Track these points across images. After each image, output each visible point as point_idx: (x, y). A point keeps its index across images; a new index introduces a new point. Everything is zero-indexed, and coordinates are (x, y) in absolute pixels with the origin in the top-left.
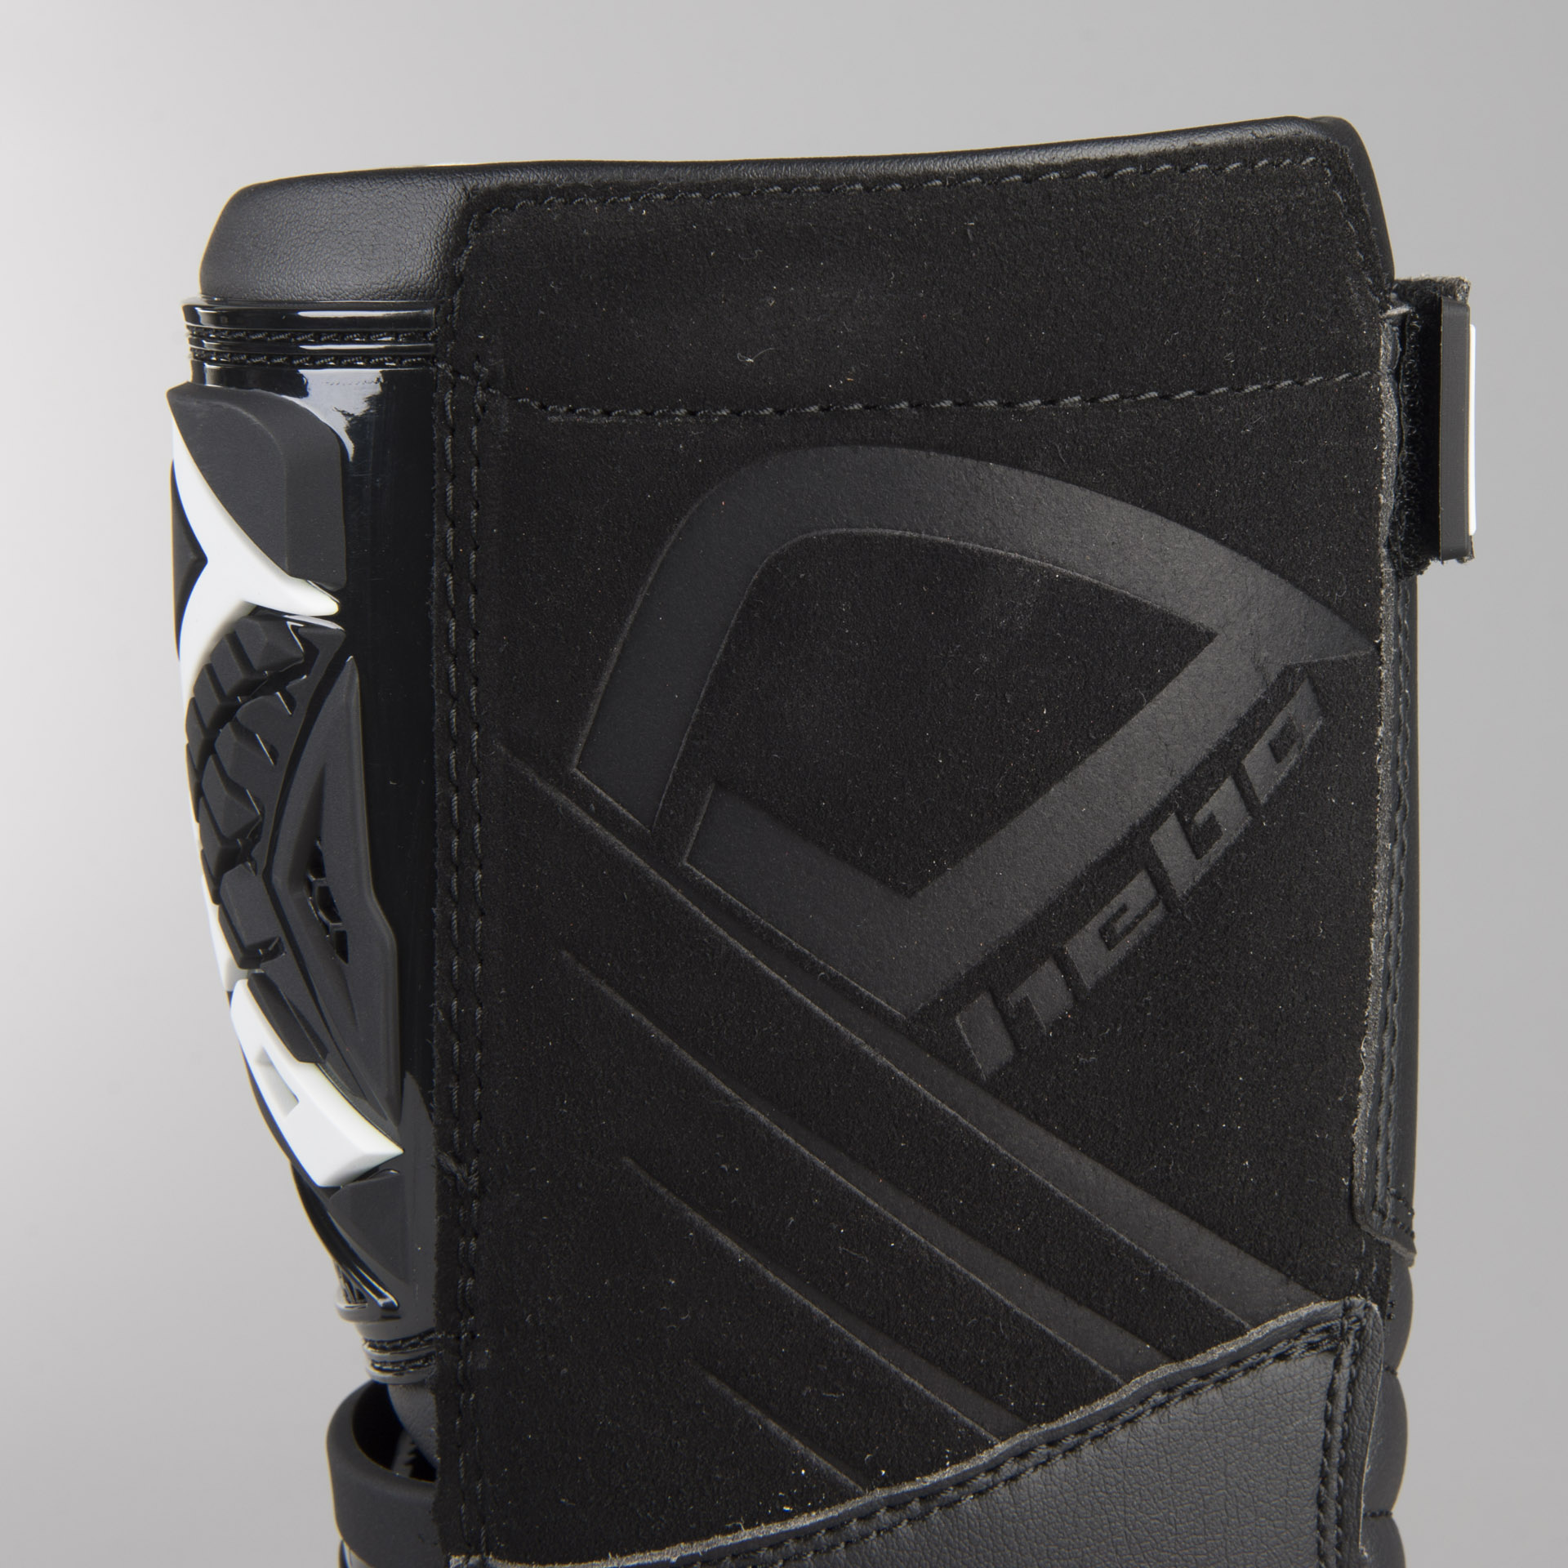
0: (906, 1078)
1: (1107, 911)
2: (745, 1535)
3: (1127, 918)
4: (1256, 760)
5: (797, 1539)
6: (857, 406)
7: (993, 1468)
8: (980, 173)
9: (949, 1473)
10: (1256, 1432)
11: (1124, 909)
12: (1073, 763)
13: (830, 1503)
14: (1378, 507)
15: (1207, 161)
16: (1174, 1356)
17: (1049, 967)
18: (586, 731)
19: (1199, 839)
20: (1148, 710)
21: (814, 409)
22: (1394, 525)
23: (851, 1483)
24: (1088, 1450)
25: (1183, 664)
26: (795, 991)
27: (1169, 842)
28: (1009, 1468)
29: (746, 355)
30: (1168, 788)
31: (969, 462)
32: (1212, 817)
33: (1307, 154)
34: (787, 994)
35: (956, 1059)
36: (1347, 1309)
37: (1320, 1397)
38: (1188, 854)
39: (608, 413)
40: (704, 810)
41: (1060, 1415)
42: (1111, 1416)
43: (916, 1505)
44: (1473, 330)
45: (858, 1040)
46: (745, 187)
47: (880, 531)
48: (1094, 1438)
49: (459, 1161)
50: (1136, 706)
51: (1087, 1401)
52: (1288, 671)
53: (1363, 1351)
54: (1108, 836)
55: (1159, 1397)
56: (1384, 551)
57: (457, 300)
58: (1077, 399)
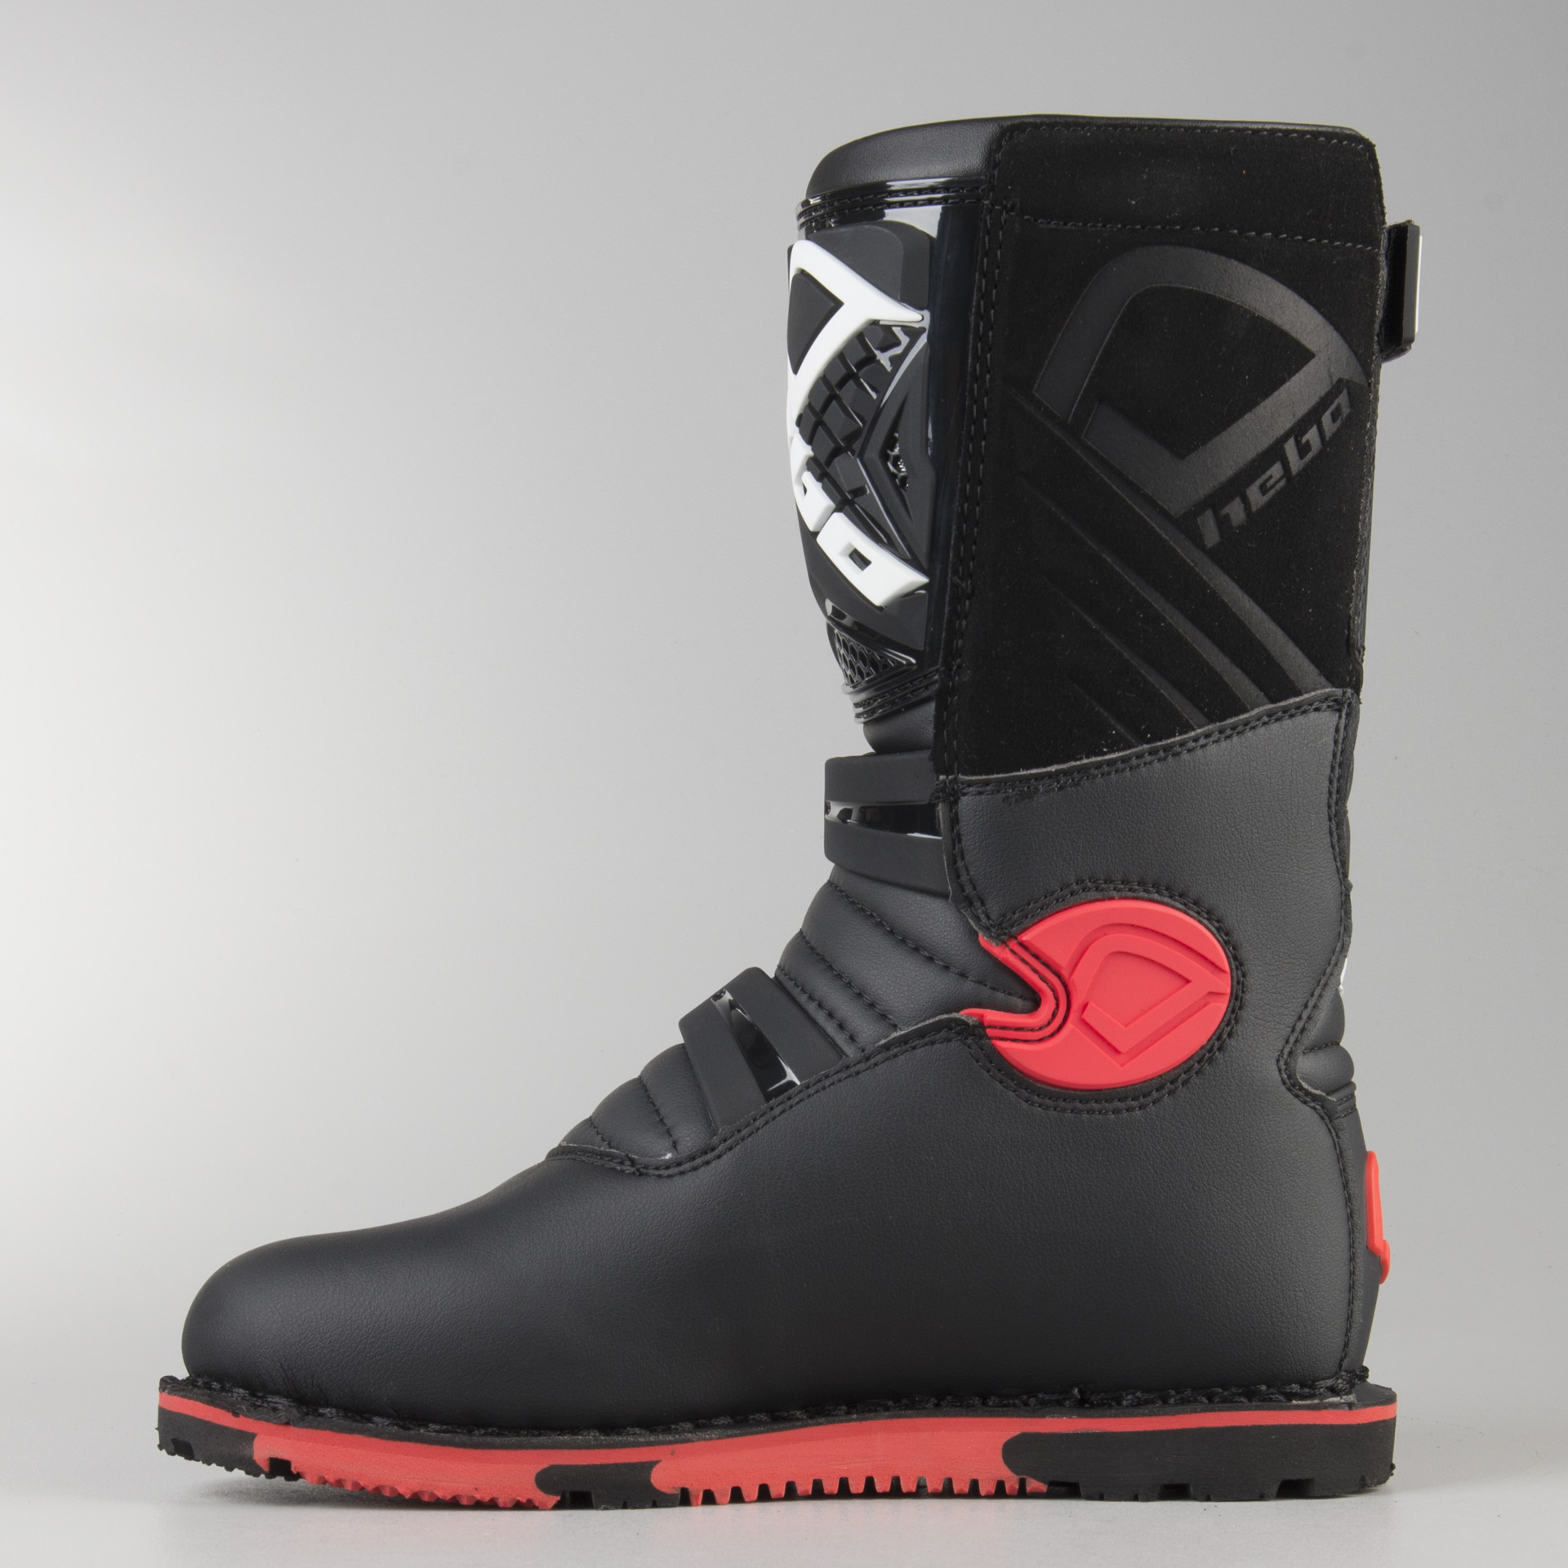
0: (1174, 545)
1: (1264, 477)
2: (1085, 761)
3: (1272, 481)
4: (1326, 418)
5: (1108, 765)
6: (1178, 227)
7: (1196, 740)
8: (1234, 129)
9: (1178, 738)
10: (1306, 741)
11: (1271, 477)
12: (1255, 404)
13: (1124, 749)
14: (1375, 316)
15: (1325, 137)
16: (1273, 701)
17: (1238, 500)
18: (1041, 374)
19: (1303, 450)
20: (1287, 385)
21: (1159, 227)
22: (1380, 327)
23: (1133, 741)
24: (1235, 739)
25: (1303, 366)
26: (1128, 500)
27: (1290, 447)
28: (1202, 741)
29: (1132, 200)
30: (1292, 423)
31: (1223, 258)
32: (1308, 442)
33: (1360, 144)
34: (1125, 501)
35: (1196, 539)
36: (1344, 693)
37: (1332, 730)
38: (1298, 458)
39: (1066, 224)
40: (1093, 413)
41: (1225, 719)
42: (1246, 723)
43: (1162, 754)
44: (1421, 238)
45: (1154, 525)
46: (1133, 127)
47: (1183, 286)
48: (1238, 733)
49: (962, 579)
50: (1283, 382)
51: (1237, 715)
52: (1340, 381)
53: (1350, 712)
54: (1266, 442)
55: (1266, 719)
56: (1376, 338)
57: (996, 173)
58: (1270, 234)
